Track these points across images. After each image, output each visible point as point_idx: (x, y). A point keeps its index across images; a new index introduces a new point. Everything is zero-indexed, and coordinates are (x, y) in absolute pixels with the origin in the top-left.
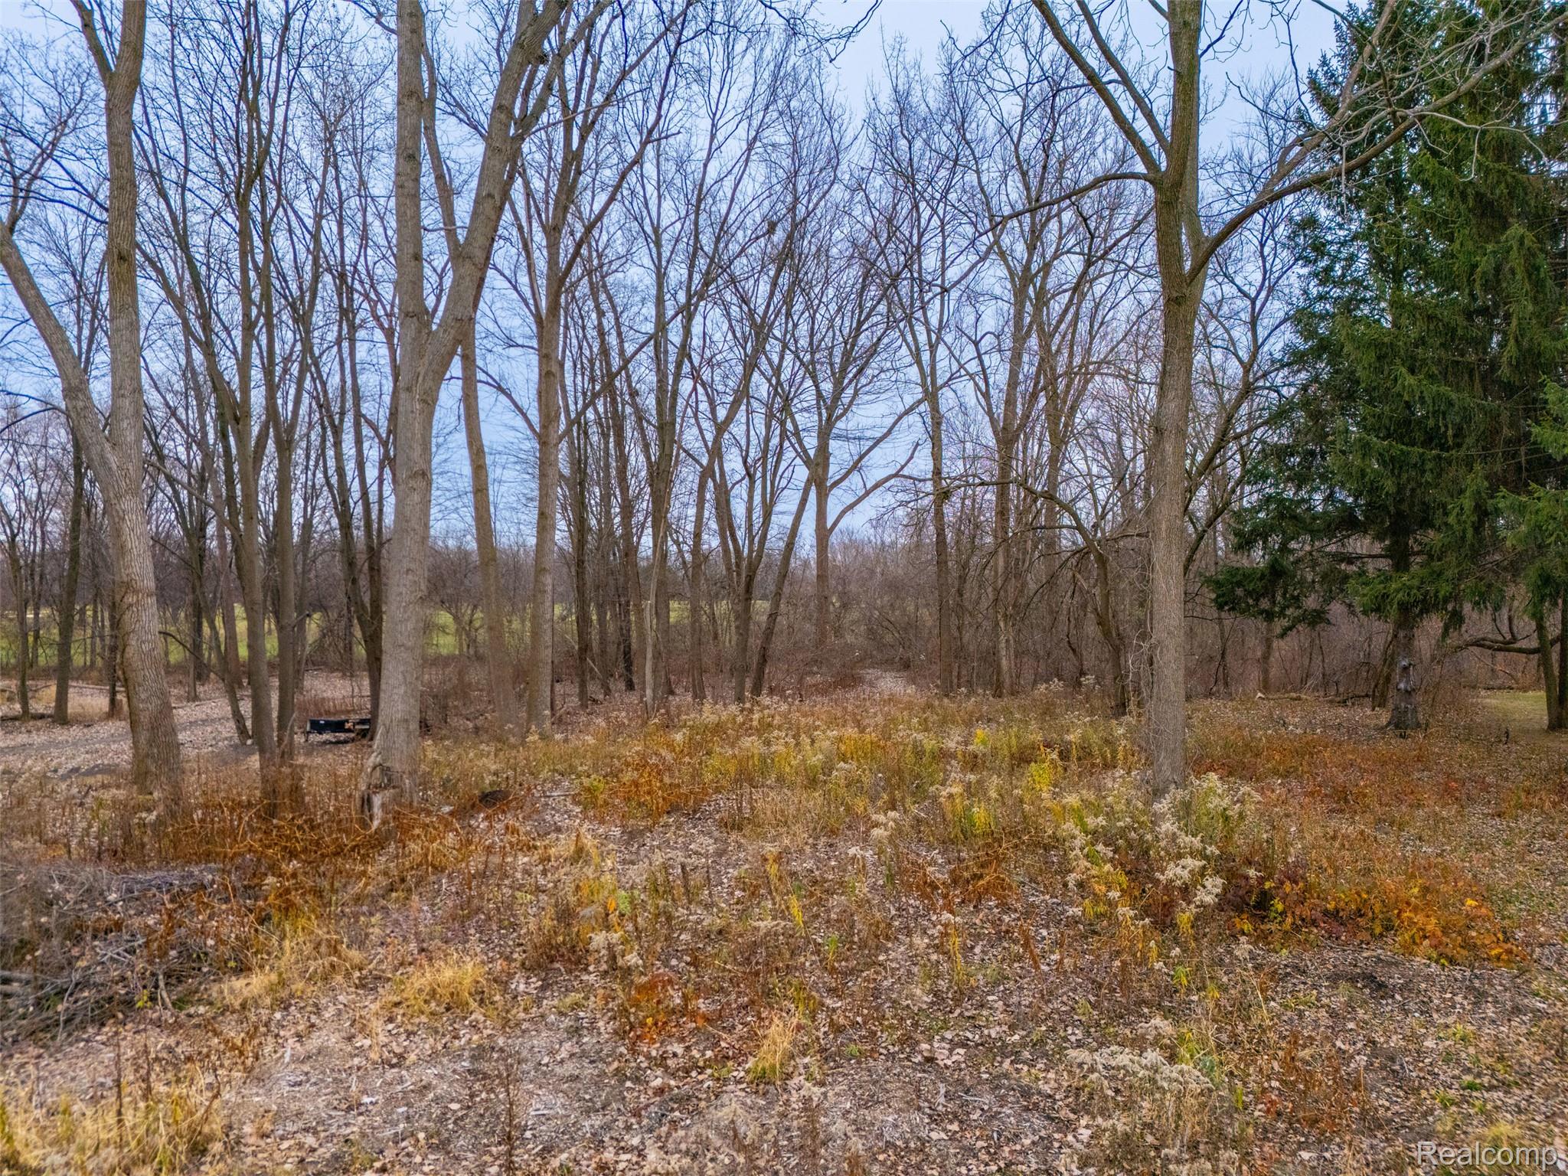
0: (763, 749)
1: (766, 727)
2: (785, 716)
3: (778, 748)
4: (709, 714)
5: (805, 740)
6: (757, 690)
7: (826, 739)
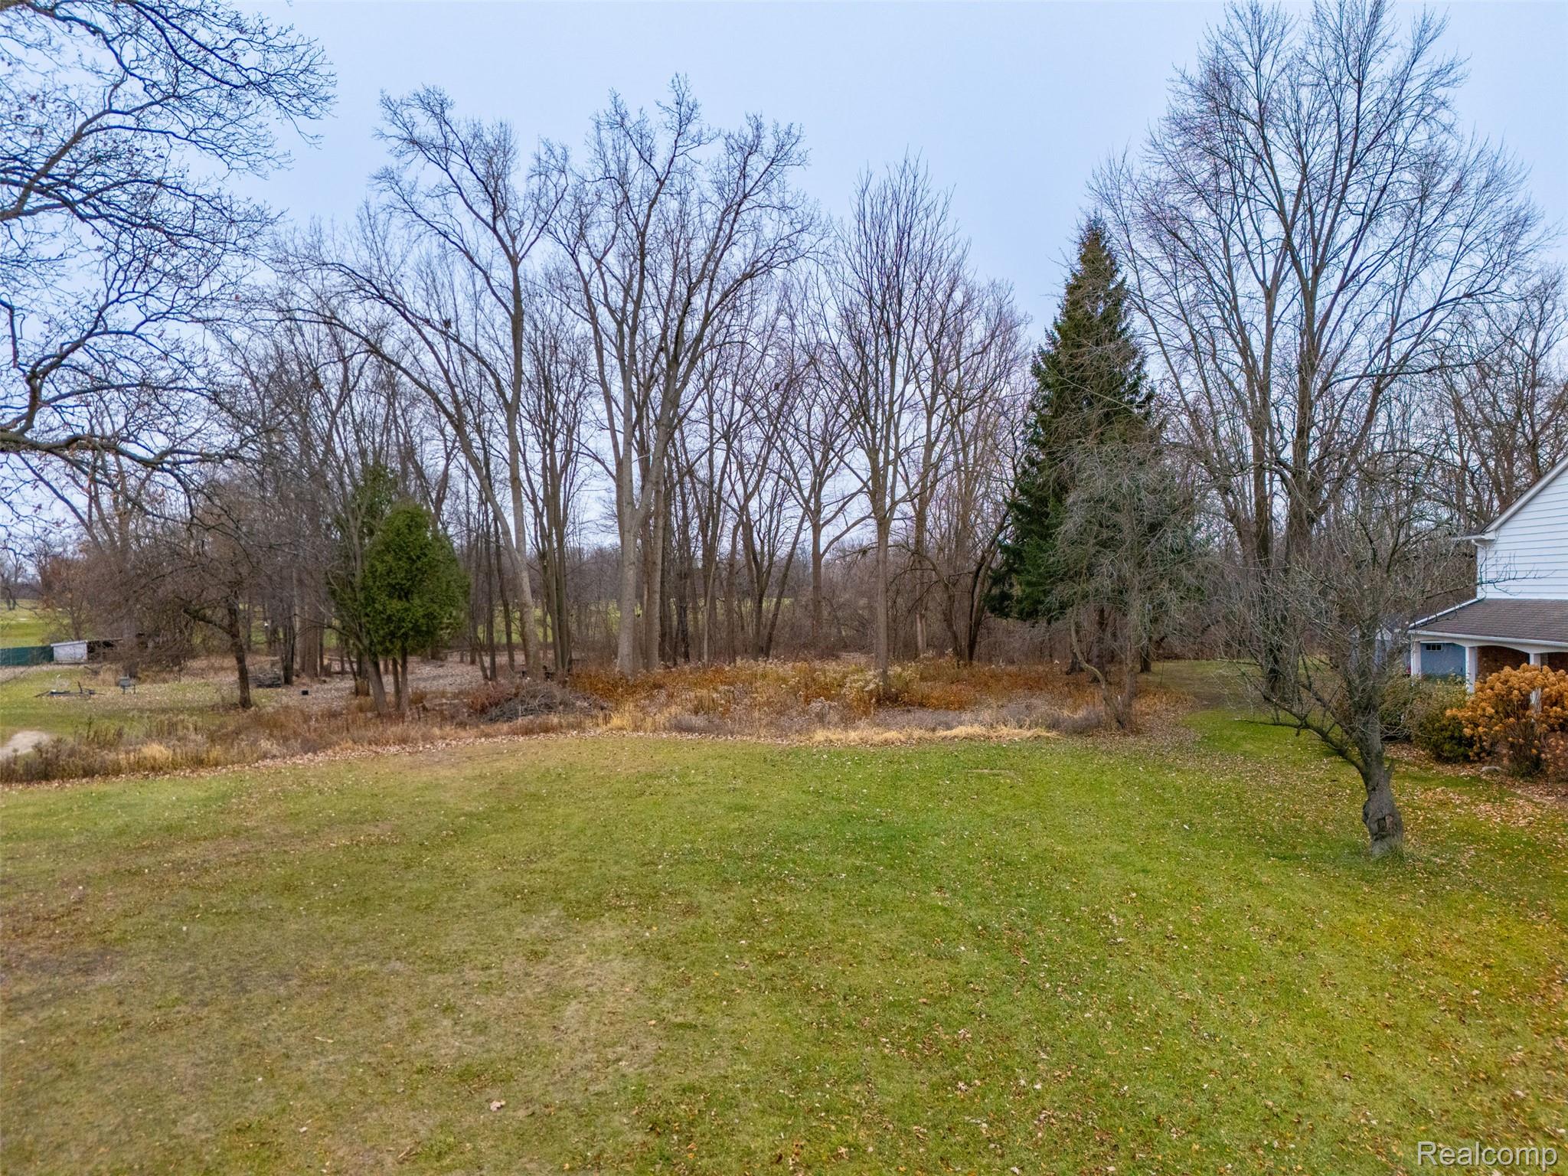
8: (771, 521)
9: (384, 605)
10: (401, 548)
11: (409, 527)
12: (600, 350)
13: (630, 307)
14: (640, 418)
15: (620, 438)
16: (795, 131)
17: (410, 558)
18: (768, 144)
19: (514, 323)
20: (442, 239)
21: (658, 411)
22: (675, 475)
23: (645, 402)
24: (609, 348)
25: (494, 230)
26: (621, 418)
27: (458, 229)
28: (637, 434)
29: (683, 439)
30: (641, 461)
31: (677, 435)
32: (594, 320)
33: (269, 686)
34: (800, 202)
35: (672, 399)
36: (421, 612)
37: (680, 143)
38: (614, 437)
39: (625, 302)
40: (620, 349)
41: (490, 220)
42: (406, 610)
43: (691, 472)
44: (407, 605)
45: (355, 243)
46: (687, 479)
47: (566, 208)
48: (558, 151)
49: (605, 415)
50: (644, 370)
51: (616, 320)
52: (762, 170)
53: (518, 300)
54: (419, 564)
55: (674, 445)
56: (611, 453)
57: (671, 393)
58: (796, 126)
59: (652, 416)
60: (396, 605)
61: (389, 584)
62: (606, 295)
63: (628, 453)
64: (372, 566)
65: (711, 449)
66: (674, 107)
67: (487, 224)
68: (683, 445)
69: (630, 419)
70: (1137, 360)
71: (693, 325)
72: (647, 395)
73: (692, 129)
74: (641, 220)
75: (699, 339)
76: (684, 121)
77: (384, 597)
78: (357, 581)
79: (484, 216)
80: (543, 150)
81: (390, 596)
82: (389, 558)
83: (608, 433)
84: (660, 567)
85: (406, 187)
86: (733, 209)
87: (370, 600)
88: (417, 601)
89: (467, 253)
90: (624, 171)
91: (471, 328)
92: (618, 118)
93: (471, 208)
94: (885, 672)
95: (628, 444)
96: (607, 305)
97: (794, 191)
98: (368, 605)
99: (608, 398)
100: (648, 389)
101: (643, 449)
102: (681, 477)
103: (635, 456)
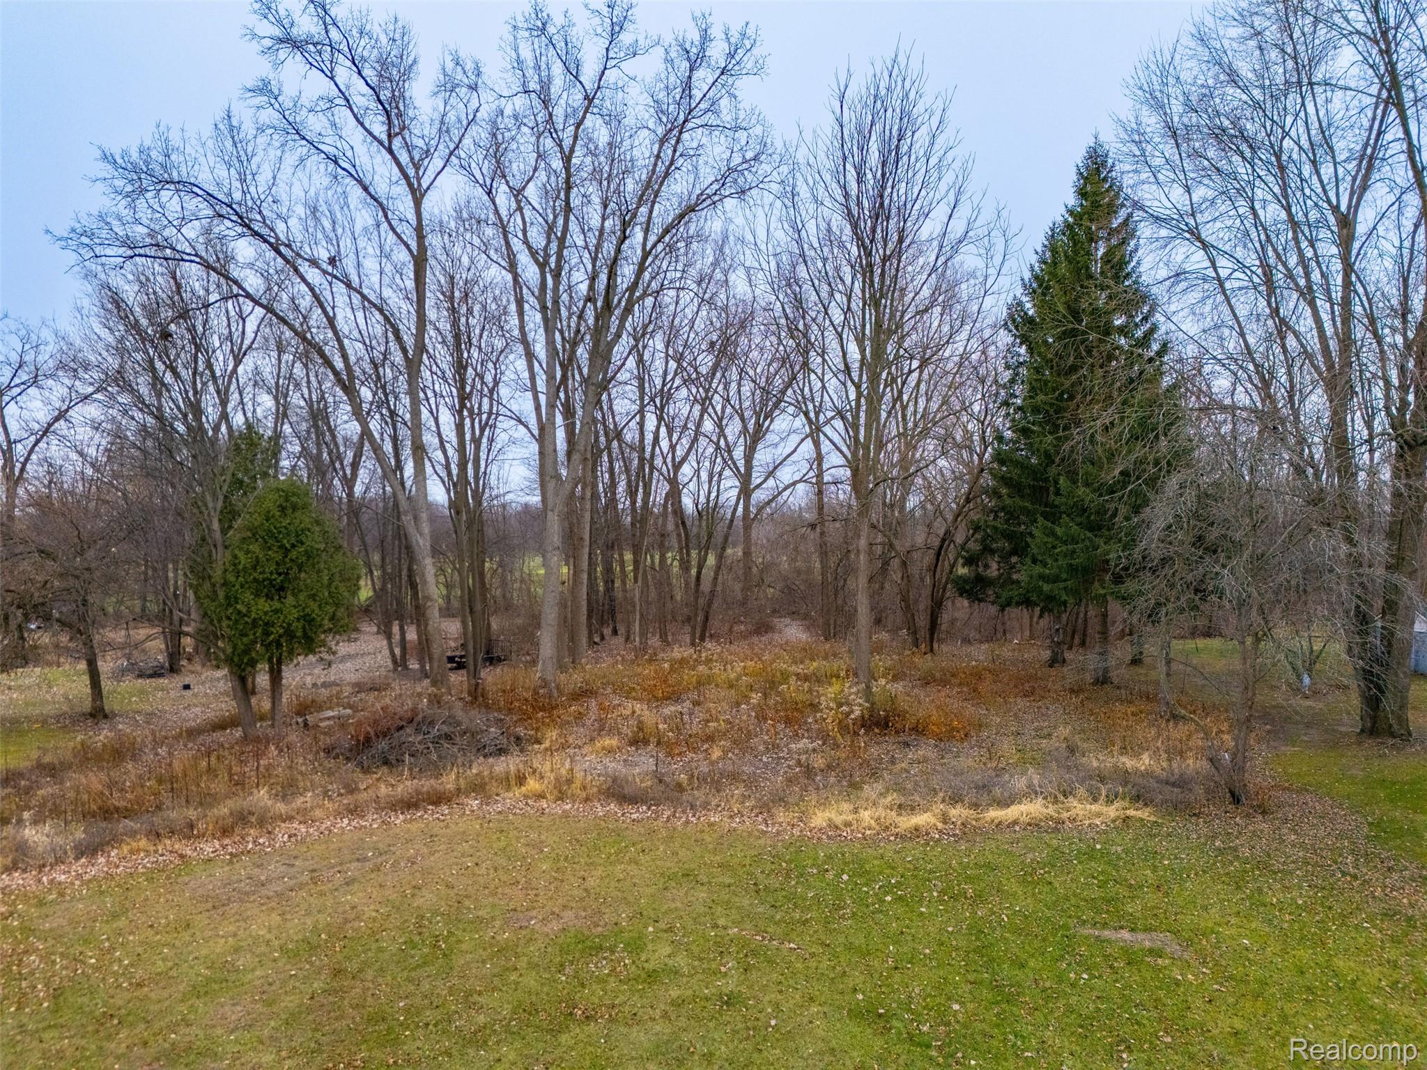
0: (708, 672)
1: (709, 661)
2: (719, 654)
3: (716, 671)
4: (677, 653)
5: (729, 667)
6: (702, 639)
7: (739, 667)
8: (709, 493)
9: (248, 606)
10: (272, 536)
11: (283, 509)
12: (520, 302)
13: (554, 247)
14: (564, 378)
15: (543, 399)
16: (750, 32)
17: (282, 547)
18: (717, 52)
19: (416, 264)
20: (331, 166)
21: (585, 371)
22: (602, 439)
23: (570, 360)
24: (531, 301)
25: (390, 151)
26: (544, 377)
27: (349, 154)
28: (562, 395)
29: (610, 400)
30: (566, 426)
31: (604, 397)
32: (512, 267)
33: (151, 676)
34: (754, 121)
35: (601, 355)
36: (295, 614)
37: (611, 54)
38: (536, 399)
39: (549, 242)
40: (541, 299)
41: (384, 137)
42: (276, 611)
43: (619, 435)
44: (277, 605)
45: (211, 159)
46: (615, 444)
47: (480, 133)
48: (469, 66)
49: (526, 375)
50: (569, 326)
51: (537, 261)
52: (710, 81)
53: (421, 237)
54: (293, 554)
55: (601, 408)
56: (533, 415)
57: (602, 347)
58: (752, 28)
59: (577, 377)
60: (263, 605)
61: (255, 580)
62: (525, 232)
63: (551, 416)
64: (235, 557)
65: (641, 412)
66: (605, 10)
67: (381, 143)
68: (611, 408)
69: (554, 378)
70: (1146, 309)
71: (627, 272)
72: (573, 352)
73: (626, 38)
74: (567, 143)
75: (633, 287)
76: (616, 29)
77: (248, 596)
78: (217, 574)
79: (376, 134)
80: (448, 58)
81: (257, 595)
82: (255, 548)
83: (529, 395)
84: (587, 542)
85: (288, 104)
86: (673, 132)
87: (231, 600)
88: (290, 600)
89: (360, 182)
90: (545, 85)
91: (375, 279)
92: (539, 24)
93: (362, 124)
94: (868, 687)
95: (551, 406)
96: (526, 242)
97: (748, 108)
98: (229, 605)
99: (530, 356)
100: (574, 344)
101: (569, 413)
102: (609, 442)
103: (559, 419)
